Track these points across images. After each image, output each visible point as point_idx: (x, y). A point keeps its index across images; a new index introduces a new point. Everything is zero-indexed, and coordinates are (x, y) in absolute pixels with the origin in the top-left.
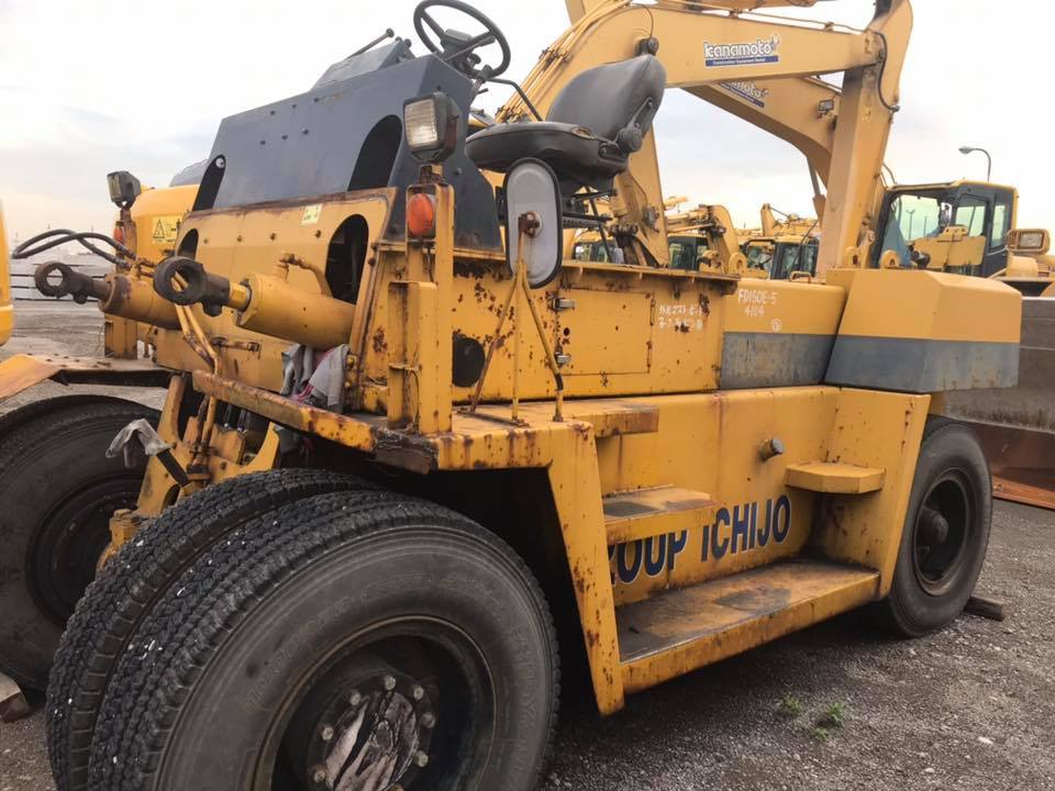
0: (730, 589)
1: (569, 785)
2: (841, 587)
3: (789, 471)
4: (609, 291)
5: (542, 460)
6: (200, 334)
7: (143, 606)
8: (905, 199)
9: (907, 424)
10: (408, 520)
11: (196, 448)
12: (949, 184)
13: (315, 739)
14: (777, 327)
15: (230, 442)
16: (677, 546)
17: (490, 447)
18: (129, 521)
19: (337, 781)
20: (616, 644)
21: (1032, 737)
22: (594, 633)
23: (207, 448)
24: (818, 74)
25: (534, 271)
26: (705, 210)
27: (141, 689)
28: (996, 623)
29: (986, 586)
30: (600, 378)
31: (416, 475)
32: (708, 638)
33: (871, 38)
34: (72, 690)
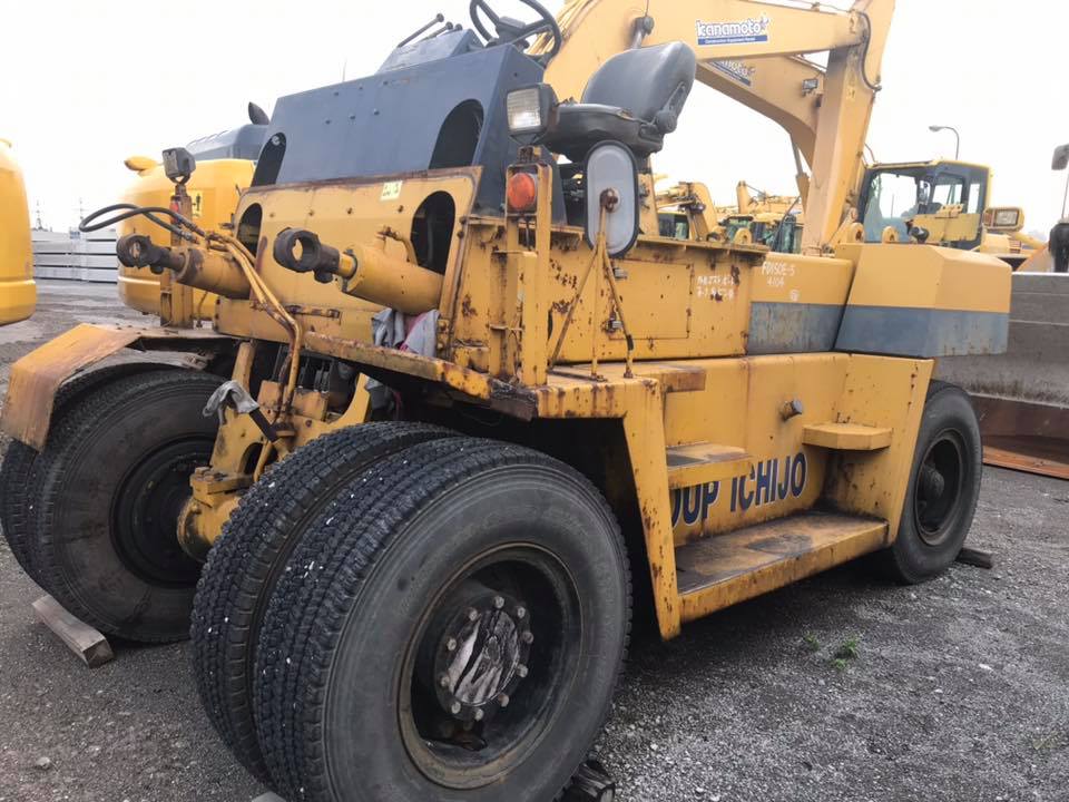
0: (756, 537)
1: (623, 708)
2: (855, 534)
3: (805, 430)
4: (656, 262)
5: (618, 412)
6: (276, 303)
7: (285, 537)
8: (884, 177)
9: (913, 386)
10: (518, 460)
11: (279, 408)
12: (927, 163)
13: (441, 648)
14: (794, 298)
15: (313, 402)
16: (710, 498)
17: (578, 398)
18: (211, 477)
19: (457, 688)
20: (675, 577)
21: (1026, 664)
22: (658, 566)
23: (289, 406)
24: (802, 53)
25: (612, 243)
26: (685, 187)
27: (307, 602)
28: (985, 571)
29: (974, 540)
30: (647, 342)
31: (523, 422)
32: (746, 576)
33: (856, 19)
34: (227, 610)
